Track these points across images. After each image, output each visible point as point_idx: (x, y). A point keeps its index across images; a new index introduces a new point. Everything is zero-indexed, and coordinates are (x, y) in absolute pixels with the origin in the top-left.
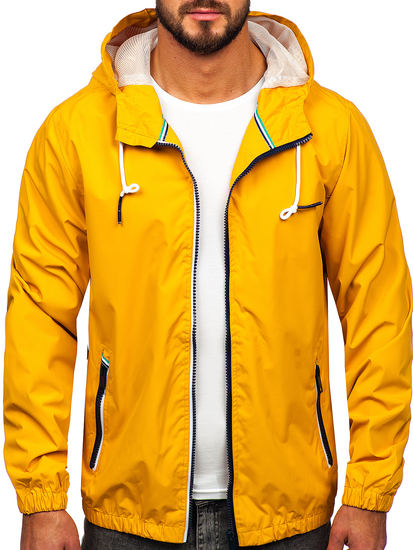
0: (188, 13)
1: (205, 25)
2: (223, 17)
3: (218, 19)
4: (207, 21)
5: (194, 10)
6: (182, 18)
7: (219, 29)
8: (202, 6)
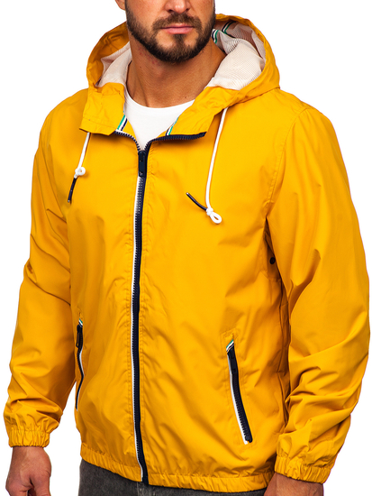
0: (162, 28)
1: (179, 38)
2: (194, 30)
3: (191, 32)
4: (181, 35)
5: (169, 26)
6: (156, 33)
7: (190, 42)
8: (177, 21)
